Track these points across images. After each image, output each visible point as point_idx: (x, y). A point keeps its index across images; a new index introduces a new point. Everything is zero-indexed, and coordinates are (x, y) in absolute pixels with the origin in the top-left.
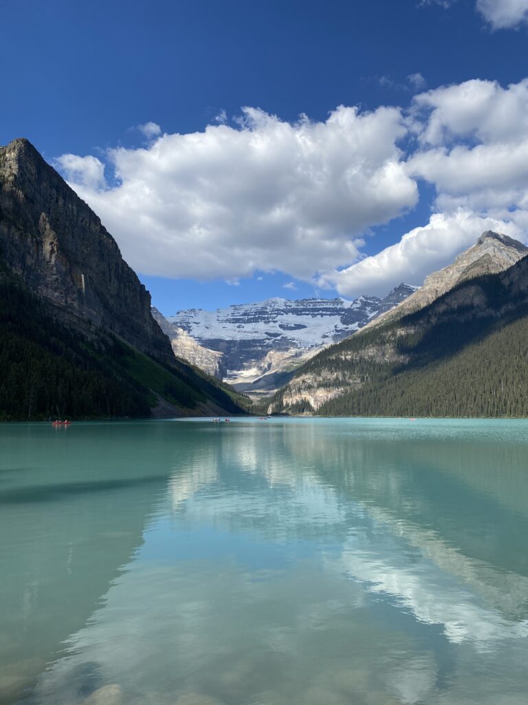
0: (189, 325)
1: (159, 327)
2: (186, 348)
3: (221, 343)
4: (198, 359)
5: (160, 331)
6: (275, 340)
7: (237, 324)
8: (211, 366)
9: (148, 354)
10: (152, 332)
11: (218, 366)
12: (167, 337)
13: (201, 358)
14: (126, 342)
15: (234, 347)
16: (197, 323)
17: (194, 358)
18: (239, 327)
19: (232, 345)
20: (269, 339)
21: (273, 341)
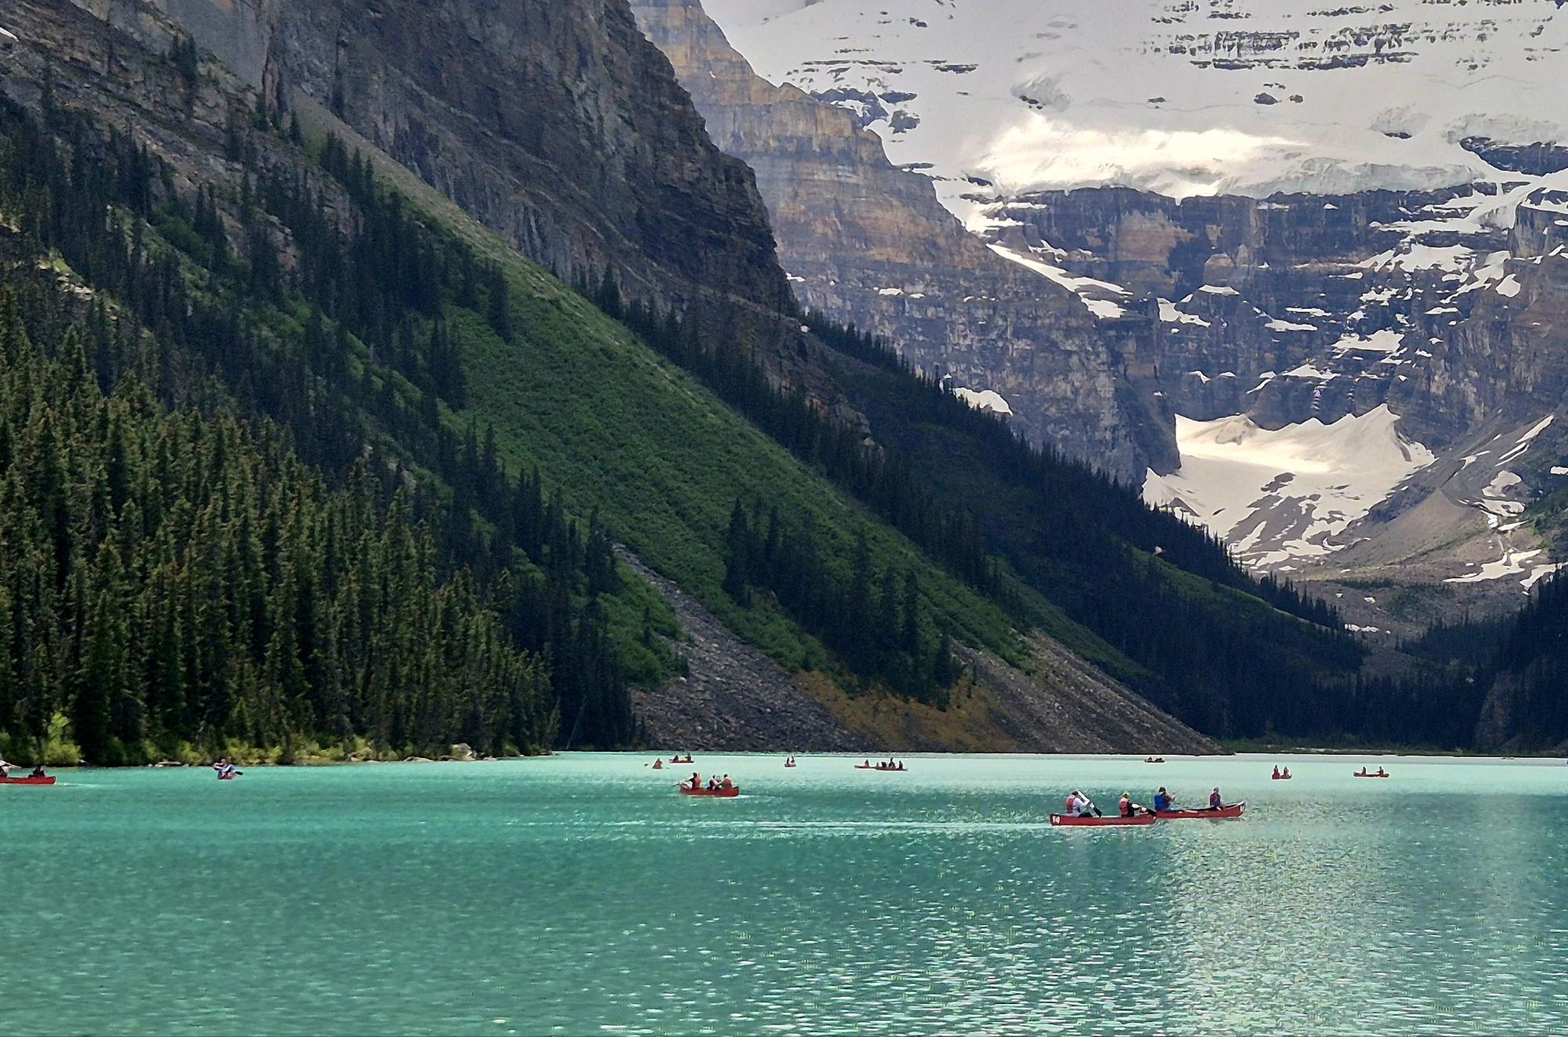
0: (896, 85)
1: (681, 97)
2: (875, 253)
3: (1136, 222)
4: (964, 340)
5: (690, 130)
6: (1536, 197)
7: (1255, 80)
8: (1063, 385)
9: (607, 301)
10: (631, 139)
11: (1105, 385)
12: (736, 174)
13: (984, 330)
14: (445, 210)
15: (1230, 244)
16: (958, 69)
17: (935, 330)
18: (1263, 99)
19: (1213, 232)
20: (1489, 190)
21: (1519, 195)
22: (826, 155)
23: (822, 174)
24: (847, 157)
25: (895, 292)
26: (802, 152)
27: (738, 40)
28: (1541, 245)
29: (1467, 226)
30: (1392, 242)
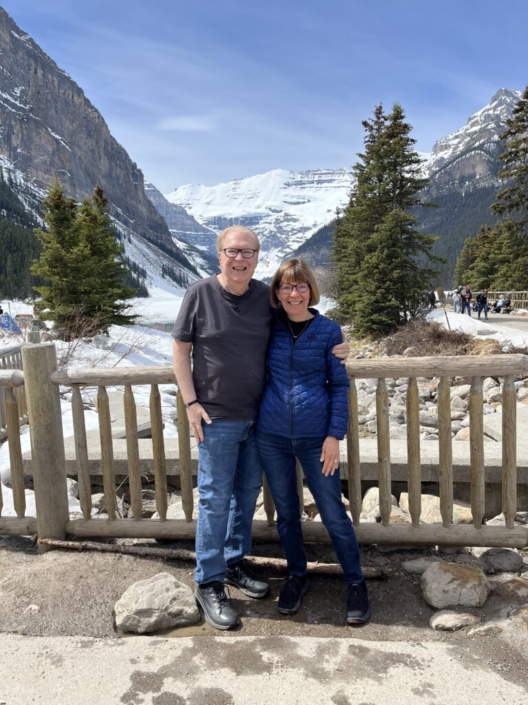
0: (188, 202)
3: (223, 222)
6: (278, 216)
7: (239, 200)
8: (213, 245)
9: (145, 236)
16: (197, 200)
18: (240, 203)
20: (271, 216)
21: (276, 217)
22: (179, 213)
23: (178, 216)
24: (182, 213)
25: (190, 232)
26: (175, 213)
27: (166, 196)
28: (279, 223)
29: (268, 221)
30: (258, 223)
